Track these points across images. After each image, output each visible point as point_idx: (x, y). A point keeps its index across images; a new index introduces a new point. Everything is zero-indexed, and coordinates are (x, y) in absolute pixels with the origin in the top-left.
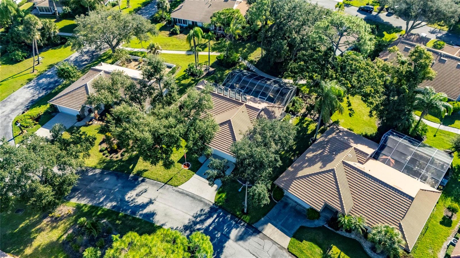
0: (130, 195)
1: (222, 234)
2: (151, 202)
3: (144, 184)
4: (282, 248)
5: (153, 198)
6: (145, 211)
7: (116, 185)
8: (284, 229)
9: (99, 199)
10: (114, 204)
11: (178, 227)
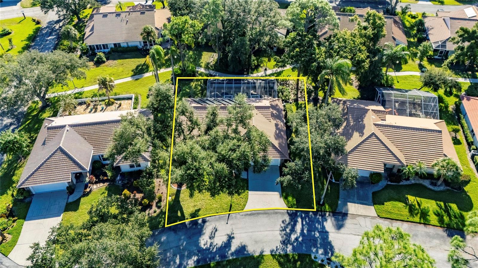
0: (204, 241)
1: (319, 232)
2: (230, 238)
3: (207, 224)
4: (373, 218)
5: (229, 233)
6: (233, 249)
7: (180, 240)
8: (362, 202)
9: (175, 262)
10: (195, 258)
11: (277, 247)
